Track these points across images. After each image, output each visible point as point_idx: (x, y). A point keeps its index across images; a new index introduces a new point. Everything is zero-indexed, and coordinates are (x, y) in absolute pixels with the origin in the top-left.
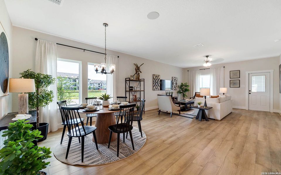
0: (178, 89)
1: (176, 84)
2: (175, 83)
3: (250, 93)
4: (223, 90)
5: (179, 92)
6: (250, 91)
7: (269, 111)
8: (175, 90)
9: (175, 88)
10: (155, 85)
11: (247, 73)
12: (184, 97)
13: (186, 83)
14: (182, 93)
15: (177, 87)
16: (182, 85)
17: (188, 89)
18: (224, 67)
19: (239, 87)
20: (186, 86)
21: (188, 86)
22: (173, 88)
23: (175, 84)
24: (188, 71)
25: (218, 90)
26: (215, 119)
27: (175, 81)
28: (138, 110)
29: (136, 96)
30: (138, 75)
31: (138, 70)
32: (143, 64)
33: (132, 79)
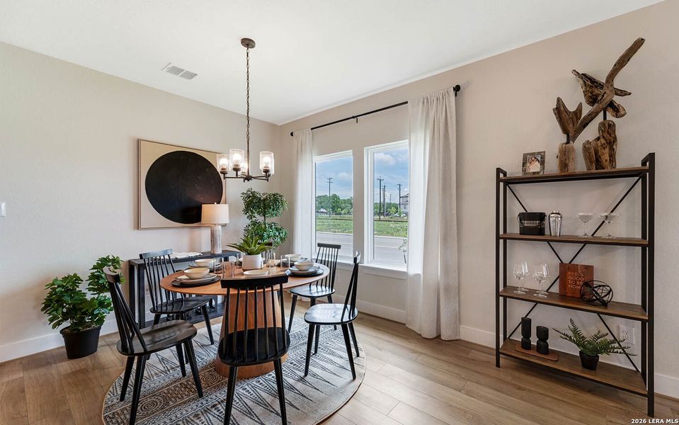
28: (589, 360)
29: (589, 269)
30: (598, 139)
31: (596, 105)
32: (639, 43)
33: (534, 173)
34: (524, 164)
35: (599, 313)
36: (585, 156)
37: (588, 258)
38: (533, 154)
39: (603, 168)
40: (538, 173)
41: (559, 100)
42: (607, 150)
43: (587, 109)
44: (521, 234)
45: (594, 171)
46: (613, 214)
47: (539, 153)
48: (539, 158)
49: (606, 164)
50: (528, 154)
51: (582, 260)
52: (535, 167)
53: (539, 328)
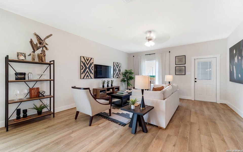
0: (122, 77)
1: (119, 70)
2: (117, 69)
3: (196, 82)
4: (169, 78)
5: (123, 81)
6: (196, 79)
7: (215, 101)
8: (117, 77)
9: (118, 76)
10: (84, 72)
11: (193, 58)
12: (129, 86)
13: (131, 70)
14: (126, 82)
15: (121, 74)
16: (126, 72)
17: (133, 76)
18: (170, 52)
19: (185, 75)
20: (131, 73)
21: (133, 73)
22: (115, 75)
23: (117, 71)
24: (134, 56)
25: (163, 78)
26: (157, 126)
27: (117, 68)
28: (40, 112)
29: (38, 88)
30: (41, 54)
31: (41, 45)
32: (51, 35)
33: (22, 60)
34: (18, 56)
35: (40, 99)
36: (38, 57)
37: (38, 85)
38: (22, 53)
39: (43, 62)
40: (24, 60)
41: (31, 39)
42: (44, 57)
43: (39, 45)
44: (16, 80)
45: (41, 62)
46: (44, 73)
47: (23, 53)
48: (24, 55)
49: (44, 61)
50: (19, 53)
51: (36, 86)
52: (22, 58)
53: (23, 111)
